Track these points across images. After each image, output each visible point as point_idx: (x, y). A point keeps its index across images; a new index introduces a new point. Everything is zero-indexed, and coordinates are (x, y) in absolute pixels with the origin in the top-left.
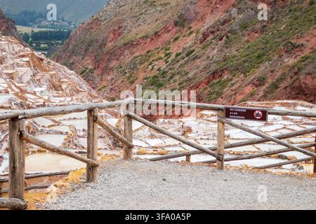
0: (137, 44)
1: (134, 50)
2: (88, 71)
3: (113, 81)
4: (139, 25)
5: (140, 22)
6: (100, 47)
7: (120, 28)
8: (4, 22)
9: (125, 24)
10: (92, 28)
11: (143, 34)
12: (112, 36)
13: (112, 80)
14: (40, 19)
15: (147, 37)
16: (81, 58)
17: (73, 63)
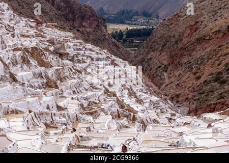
0: (209, 39)
1: (206, 45)
2: (163, 66)
3: (180, 77)
4: (216, 20)
5: (217, 17)
6: (177, 42)
7: (197, 23)
8: (94, 20)
9: (202, 19)
10: (172, 24)
11: (217, 29)
12: (188, 31)
13: (179, 75)
14: (135, 17)
15: (219, 31)
16: (158, 54)
17: (151, 59)
